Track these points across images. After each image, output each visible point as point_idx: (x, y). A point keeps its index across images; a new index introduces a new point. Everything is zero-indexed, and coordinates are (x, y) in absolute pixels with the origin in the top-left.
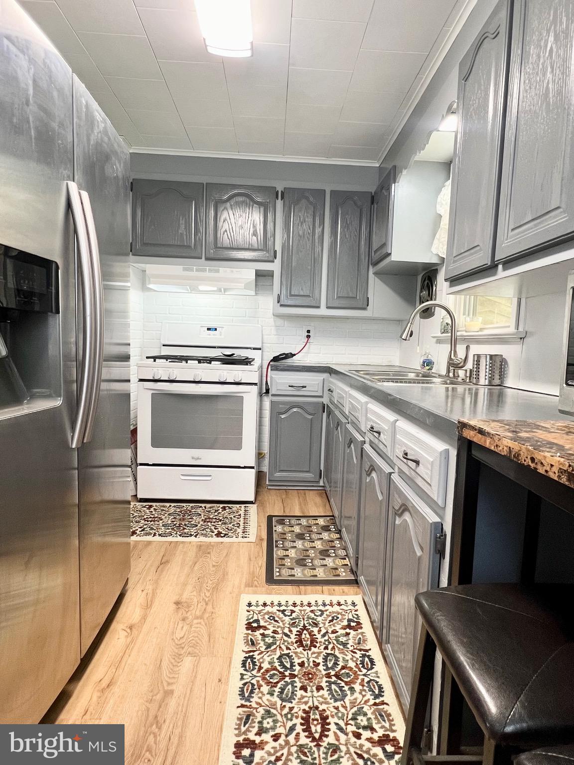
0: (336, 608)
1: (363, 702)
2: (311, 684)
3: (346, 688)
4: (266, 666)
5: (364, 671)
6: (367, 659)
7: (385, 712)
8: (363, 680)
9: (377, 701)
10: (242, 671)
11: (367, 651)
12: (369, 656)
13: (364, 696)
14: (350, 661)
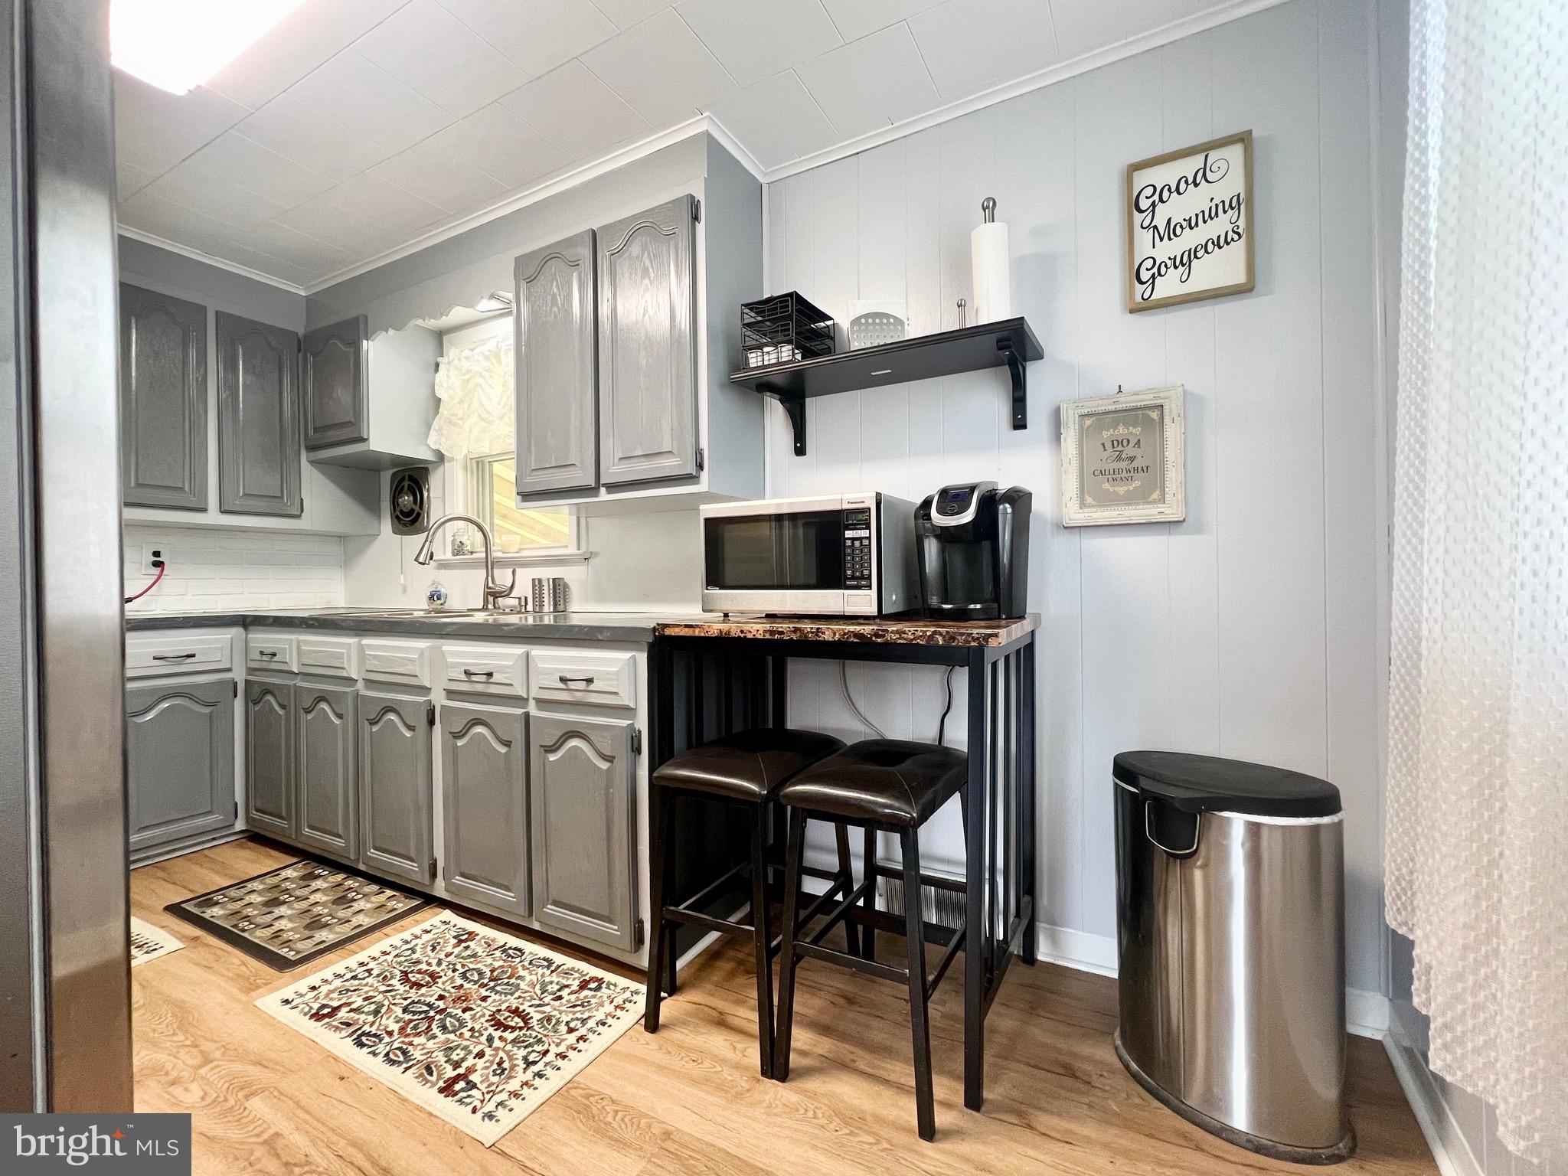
0: (426, 937)
1: (540, 978)
2: (472, 1002)
3: (513, 981)
4: (395, 1027)
5: (518, 960)
6: (510, 952)
7: (568, 969)
8: (523, 966)
9: (553, 968)
10: (365, 1050)
11: (504, 945)
12: (510, 948)
13: (536, 974)
14: (494, 963)
